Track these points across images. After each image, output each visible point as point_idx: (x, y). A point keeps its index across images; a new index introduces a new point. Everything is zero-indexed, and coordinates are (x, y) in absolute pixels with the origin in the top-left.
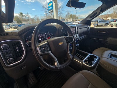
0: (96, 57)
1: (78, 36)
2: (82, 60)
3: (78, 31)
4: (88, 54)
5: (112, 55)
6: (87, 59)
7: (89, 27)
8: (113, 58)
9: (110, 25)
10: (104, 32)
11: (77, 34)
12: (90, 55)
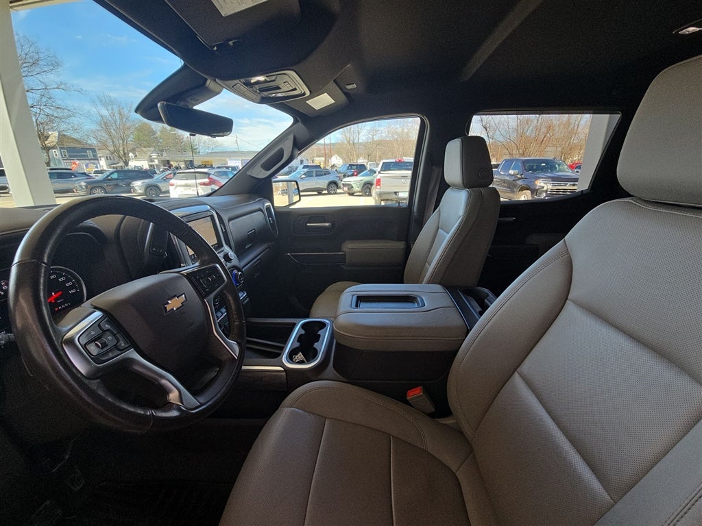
0: (323, 325)
1: (231, 254)
2: (278, 355)
3: (225, 234)
4: (294, 325)
5: (361, 299)
6: (298, 344)
7: (268, 208)
8: (364, 306)
9: (346, 189)
10: (327, 224)
11: (226, 248)
12: (303, 326)
